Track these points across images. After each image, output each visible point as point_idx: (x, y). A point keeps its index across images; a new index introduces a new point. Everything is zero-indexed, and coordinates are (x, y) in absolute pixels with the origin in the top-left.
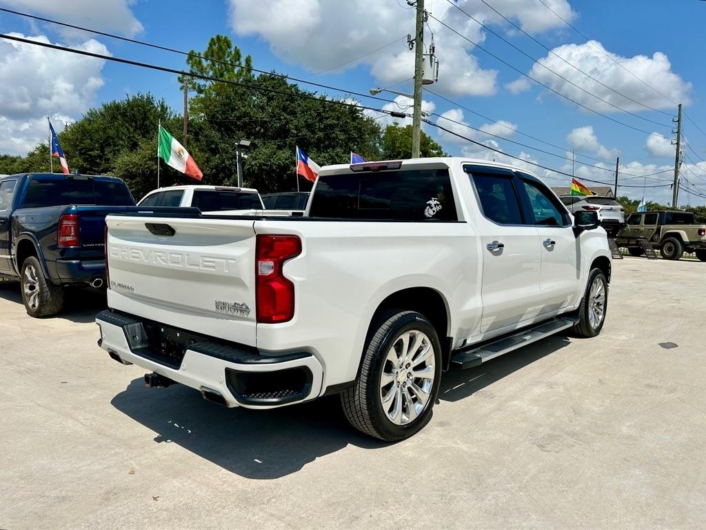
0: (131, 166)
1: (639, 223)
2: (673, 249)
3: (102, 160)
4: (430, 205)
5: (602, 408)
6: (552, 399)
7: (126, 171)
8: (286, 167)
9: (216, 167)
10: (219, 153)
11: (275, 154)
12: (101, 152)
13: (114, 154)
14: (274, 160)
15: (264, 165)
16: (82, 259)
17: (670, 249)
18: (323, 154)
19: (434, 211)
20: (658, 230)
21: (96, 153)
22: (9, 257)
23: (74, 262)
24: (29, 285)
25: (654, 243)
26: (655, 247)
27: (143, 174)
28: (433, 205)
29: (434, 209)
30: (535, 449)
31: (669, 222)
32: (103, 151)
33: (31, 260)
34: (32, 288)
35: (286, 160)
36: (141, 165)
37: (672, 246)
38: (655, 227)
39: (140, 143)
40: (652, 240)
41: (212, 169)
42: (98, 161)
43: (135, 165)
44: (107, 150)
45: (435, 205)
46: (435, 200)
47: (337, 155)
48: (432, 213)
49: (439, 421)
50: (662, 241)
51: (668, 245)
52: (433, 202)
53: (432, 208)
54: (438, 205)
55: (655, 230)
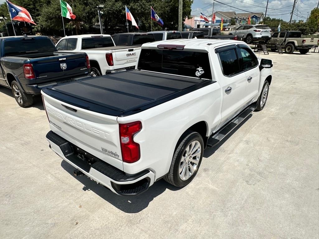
0: (49, 13)
1: (277, 37)
2: (290, 49)
3: (35, 10)
4: (198, 70)
5: (269, 156)
6: (249, 151)
7: (47, 16)
8: (120, 11)
9: (88, 12)
10: (88, 5)
11: (114, 4)
12: (34, 6)
13: (40, 7)
14: (114, 8)
15: (110, 10)
16: (38, 84)
17: (289, 49)
18: (137, 4)
19: (200, 74)
20: (285, 40)
21: (32, 6)
22: (4, 79)
23: (34, 86)
24: (16, 93)
25: (283, 46)
26: (282, 48)
27: (56, 17)
28: (200, 71)
29: (200, 72)
30: (245, 183)
31: (290, 37)
32: (34, 5)
33: (14, 82)
34: (18, 94)
35: (120, 7)
36: (54, 13)
37: (290, 47)
38: (284, 39)
39: (51, 2)
40: (282, 45)
41: (86, 13)
42: (33, 11)
43: (51, 13)
44: (36, 5)
45: (201, 71)
46: (201, 68)
47: (143, 4)
48: (199, 75)
49: (204, 168)
50: (286, 45)
51: (288, 47)
52: (200, 69)
53: (199, 72)
54: (202, 71)
55: (284, 40)
